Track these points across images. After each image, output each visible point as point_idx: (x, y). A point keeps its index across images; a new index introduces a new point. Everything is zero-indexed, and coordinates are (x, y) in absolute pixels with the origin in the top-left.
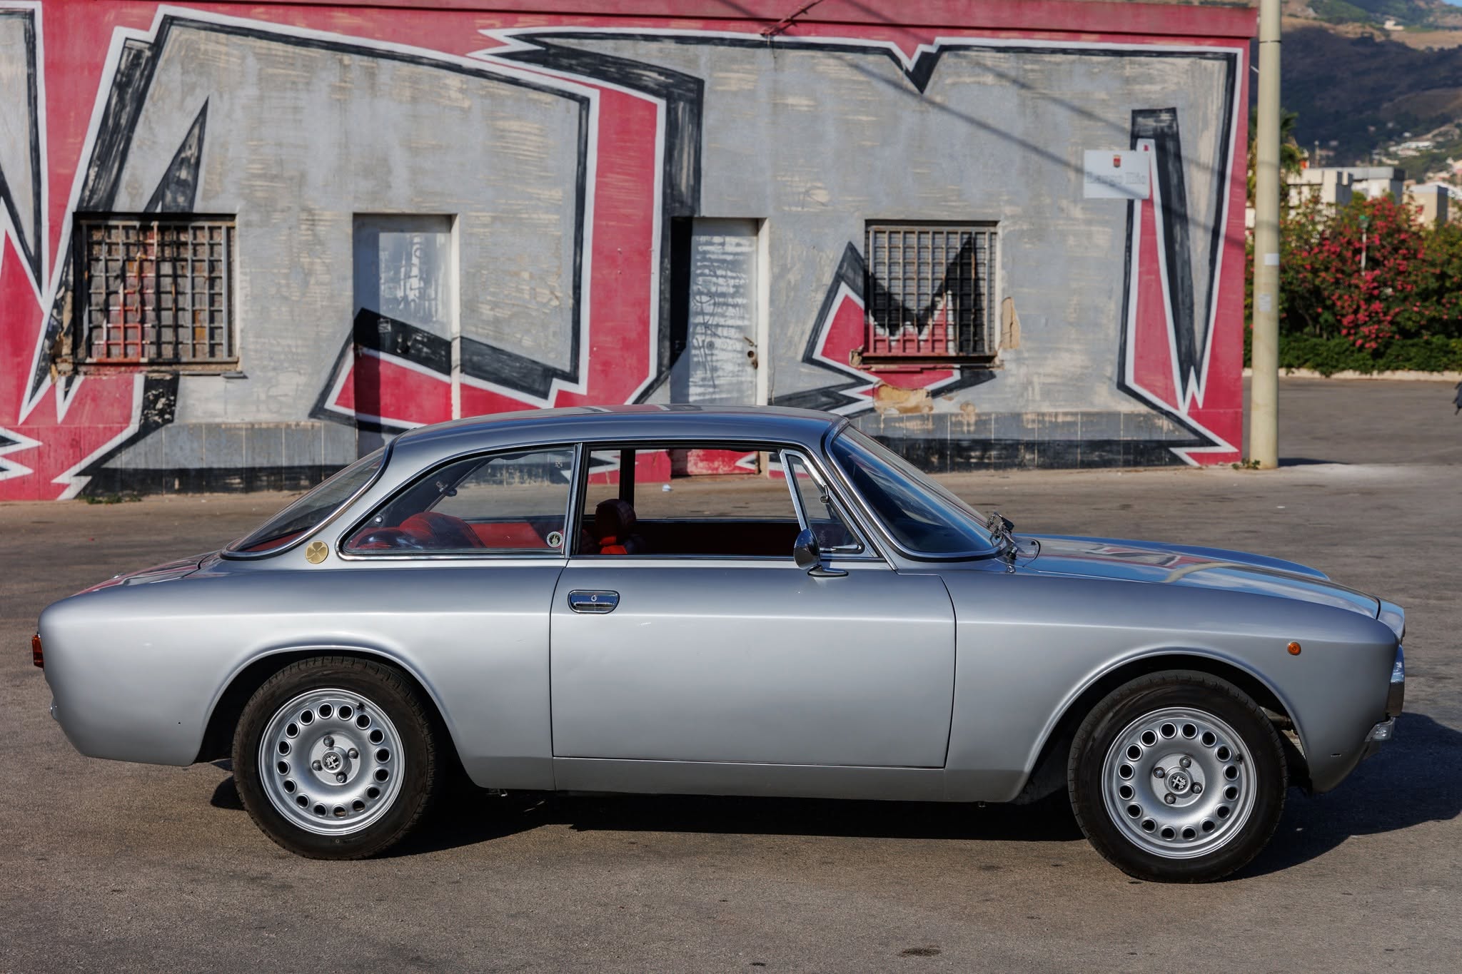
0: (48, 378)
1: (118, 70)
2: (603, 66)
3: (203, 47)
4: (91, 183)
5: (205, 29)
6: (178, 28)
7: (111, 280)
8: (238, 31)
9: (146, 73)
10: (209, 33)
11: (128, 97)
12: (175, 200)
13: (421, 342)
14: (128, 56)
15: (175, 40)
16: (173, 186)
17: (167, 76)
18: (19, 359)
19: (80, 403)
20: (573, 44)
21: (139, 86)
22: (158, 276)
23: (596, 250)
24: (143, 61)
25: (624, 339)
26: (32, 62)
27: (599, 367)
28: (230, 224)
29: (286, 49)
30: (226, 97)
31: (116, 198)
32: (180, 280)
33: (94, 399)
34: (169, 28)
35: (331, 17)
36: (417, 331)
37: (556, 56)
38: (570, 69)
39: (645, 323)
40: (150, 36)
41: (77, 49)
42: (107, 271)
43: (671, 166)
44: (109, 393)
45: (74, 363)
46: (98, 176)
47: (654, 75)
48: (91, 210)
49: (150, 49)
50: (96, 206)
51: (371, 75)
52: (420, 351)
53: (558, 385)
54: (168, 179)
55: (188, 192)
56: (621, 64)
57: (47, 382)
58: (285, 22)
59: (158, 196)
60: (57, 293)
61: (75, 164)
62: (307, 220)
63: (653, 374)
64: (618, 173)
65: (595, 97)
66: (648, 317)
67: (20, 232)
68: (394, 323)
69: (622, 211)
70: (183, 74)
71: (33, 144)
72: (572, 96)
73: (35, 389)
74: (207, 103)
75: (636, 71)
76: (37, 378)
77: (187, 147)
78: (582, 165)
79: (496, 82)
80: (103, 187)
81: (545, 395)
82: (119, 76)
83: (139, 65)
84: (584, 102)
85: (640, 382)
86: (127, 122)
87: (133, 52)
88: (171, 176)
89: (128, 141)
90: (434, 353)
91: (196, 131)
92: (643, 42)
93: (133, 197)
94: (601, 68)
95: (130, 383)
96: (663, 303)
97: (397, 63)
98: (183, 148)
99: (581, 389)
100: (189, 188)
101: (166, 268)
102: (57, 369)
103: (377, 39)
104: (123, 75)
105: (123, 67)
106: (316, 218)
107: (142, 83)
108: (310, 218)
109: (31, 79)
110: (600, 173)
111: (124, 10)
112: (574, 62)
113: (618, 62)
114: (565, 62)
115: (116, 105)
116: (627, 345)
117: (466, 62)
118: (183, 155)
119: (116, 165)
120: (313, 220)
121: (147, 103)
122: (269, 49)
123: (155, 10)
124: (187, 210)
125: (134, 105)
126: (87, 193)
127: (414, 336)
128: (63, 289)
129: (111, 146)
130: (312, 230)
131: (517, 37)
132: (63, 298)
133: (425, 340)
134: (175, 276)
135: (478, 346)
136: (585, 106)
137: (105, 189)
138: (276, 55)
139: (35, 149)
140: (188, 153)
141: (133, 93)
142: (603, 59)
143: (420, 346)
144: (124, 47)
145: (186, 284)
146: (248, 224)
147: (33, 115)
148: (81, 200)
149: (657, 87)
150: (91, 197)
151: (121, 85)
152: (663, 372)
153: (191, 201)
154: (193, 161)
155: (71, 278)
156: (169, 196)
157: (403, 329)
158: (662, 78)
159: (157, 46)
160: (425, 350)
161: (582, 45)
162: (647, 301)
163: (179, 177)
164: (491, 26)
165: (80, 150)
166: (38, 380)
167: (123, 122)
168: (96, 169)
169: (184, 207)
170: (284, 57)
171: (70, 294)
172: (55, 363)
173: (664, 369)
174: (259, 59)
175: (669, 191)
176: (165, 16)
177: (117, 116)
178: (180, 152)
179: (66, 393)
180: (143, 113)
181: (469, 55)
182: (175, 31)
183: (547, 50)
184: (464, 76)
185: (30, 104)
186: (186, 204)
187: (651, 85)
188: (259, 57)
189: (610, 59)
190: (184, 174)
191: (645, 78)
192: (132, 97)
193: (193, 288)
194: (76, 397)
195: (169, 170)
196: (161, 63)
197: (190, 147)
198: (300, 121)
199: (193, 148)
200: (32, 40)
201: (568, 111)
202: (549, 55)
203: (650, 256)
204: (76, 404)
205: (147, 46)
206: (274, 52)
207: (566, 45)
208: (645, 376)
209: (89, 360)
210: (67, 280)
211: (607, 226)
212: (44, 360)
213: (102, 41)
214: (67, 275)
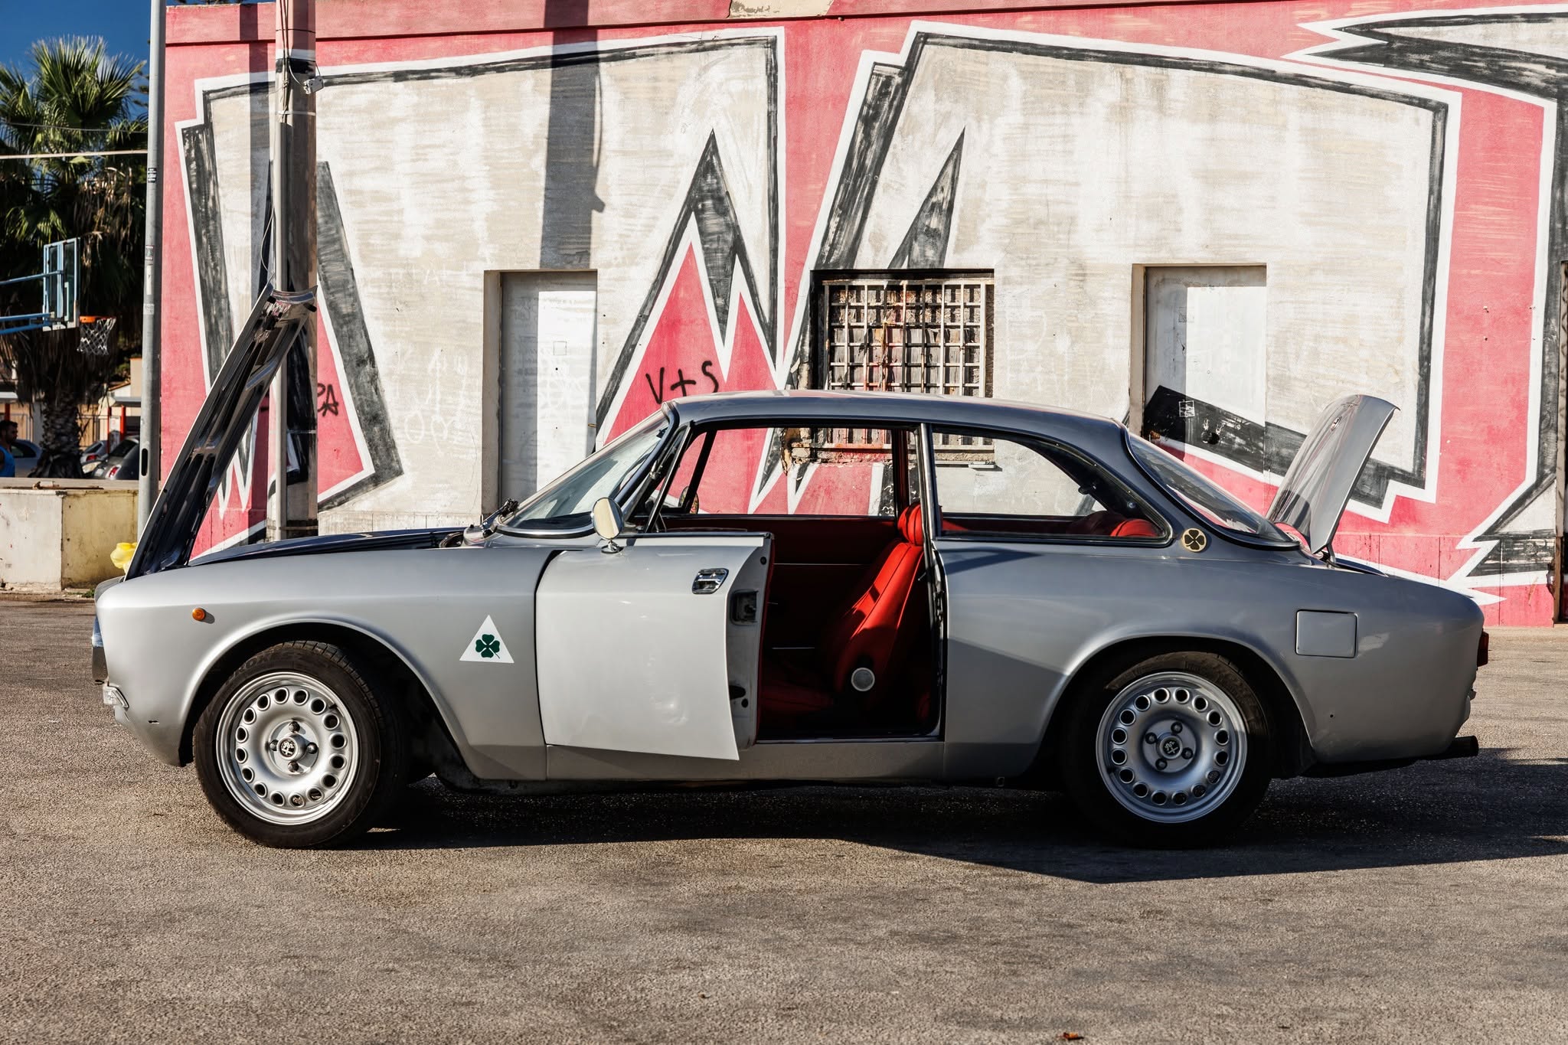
0: (780, 465)
1: (865, 102)
2: (1466, 60)
3: (959, 69)
4: (831, 236)
5: (963, 46)
6: (932, 47)
7: (856, 350)
8: (1000, 46)
9: (895, 103)
10: (967, 50)
11: (874, 133)
12: (923, 254)
13: (1234, 431)
14: (876, 85)
15: (928, 62)
16: (922, 238)
17: (920, 104)
18: (750, 442)
19: (812, 496)
20: (1426, 34)
21: (888, 118)
22: (908, 346)
23: (1452, 307)
24: (892, 89)
25: (1490, 429)
26: (773, 99)
27: (1453, 467)
28: (989, 282)
29: (1057, 64)
30: (985, 126)
31: (859, 253)
32: (932, 350)
33: (828, 492)
34: (922, 48)
35: (1112, 21)
36: (1227, 415)
37: (1401, 51)
38: (1421, 66)
39: (1522, 407)
40: (901, 59)
41: (821, 80)
42: (851, 339)
43: (1562, 192)
44: (844, 484)
45: (811, 449)
46: (839, 228)
47: (1541, 68)
48: (831, 268)
49: (900, 74)
50: (837, 263)
51: (1159, 89)
52: (1231, 441)
53: (1395, 489)
54: (916, 229)
55: (938, 244)
56: (1493, 56)
57: (778, 470)
58: (1057, 31)
59: (905, 249)
60: (792, 366)
61: (816, 213)
62: (1077, 275)
63: (1531, 478)
64: (1486, 204)
65: (1454, 102)
66: (1526, 398)
67: (754, 294)
68: (1198, 404)
69: (1493, 255)
70: (937, 101)
71: (771, 193)
72: (1423, 103)
73: (766, 477)
74: (963, 135)
75: (1513, 64)
76: (768, 464)
77: (939, 190)
78: (1436, 194)
79: (1319, 90)
80: (845, 240)
81: (1378, 502)
82: (865, 108)
83: (888, 93)
84: (1440, 110)
85: (1512, 489)
86: (873, 162)
87: (882, 79)
88: (920, 225)
89: (874, 184)
90: (1248, 445)
91: (950, 170)
92: (1525, 25)
93: (877, 250)
94: (1464, 62)
95: (867, 475)
96: (1546, 380)
97: (1192, 73)
98: (934, 190)
99: (1427, 495)
100: (939, 237)
101: (917, 336)
102: (790, 455)
103: (1168, 44)
104: (869, 107)
105: (870, 98)
106: (1088, 272)
107: (891, 116)
108: (1080, 272)
109: (771, 117)
110: (1461, 204)
111: (873, 30)
112: (1426, 57)
113: (1491, 55)
114: (1414, 58)
115: (861, 142)
116: (1494, 436)
117: (1281, 67)
118: (934, 200)
119: (860, 214)
120: (1084, 275)
121: (896, 139)
122: (1037, 65)
123: (907, 28)
124: (937, 266)
125: (881, 143)
126: (827, 248)
127: (1224, 423)
128: (798, 362)
129: (854, 192)
130: (1082, 288)
131: (1348, 30)
132: (798, 371)
133: (1239, 428)
134: (927, 346)
135: (1289, 435)
136: (1441, 115)
137: (846, 243)
138: (1044, 73)
139: (773, 199)
140: (939, 197)
141: (880, 128)
142: (1467, 50)
143: (1232, 435)
144: (872, 74)
145: (938, 354)
146: (1007, 281)
147: (773, 158)
148: (821, 257)
149: (1544, 84)
150: (831, 253)
151: (867, 120)
152: (1547, 475)
153: (942, 255)
154: (945, 206)
155: (807, 349)
156: (916, 248)
157: (1210, 412)
158: (1553, 72)
159: (908, 71)
160: (1238, 440)
161: (1438, 34)
162: (1525, 376)
163: (928, 227)
164: (1316, 18)
165: (821, 197)
166: (769, 467)
167: (868, 162)
168: (838, 219)
169: (934, 261)
170: (1054, 73)
171: (806, 367)
172: (791, 449)
173: (1547, 471)
174: (1025, 78)
175: (1559, 226)
176: (918, 33)
177: (863, 155)
178: (930, 196)
179: (798, 483)
180: (891, 149)
181: (1285, 57)
182: (928, 51)
183: (1391, 43)
184: (1277, 84)
185: (769, 146)
186: (936, 259)
187: (1536, 81)
188: (1024, 75)
189: (1478, 50)
190: (934, 222)
191: (1525, 73)
192: (879, 134)
193: (947, 360)
194: (808, 488)
195: (918, 217)
196: (912, 89)
197: (942, 190)
198: (1071, 152)
199: (946, 190)
200: (773, 72)
201: (1417, 121)
202: (1393, 50)
203: (1529, 316)
204: (808, 497)
205: (897, 71)
206: (1042, 69)
207: (1416, 36)
208: (1520, 481)
209: (827, 445)
210: (802, 351)
211: (1469, 276)
212: (775, 444)
213: (846, 67)
214: (803, 345)
